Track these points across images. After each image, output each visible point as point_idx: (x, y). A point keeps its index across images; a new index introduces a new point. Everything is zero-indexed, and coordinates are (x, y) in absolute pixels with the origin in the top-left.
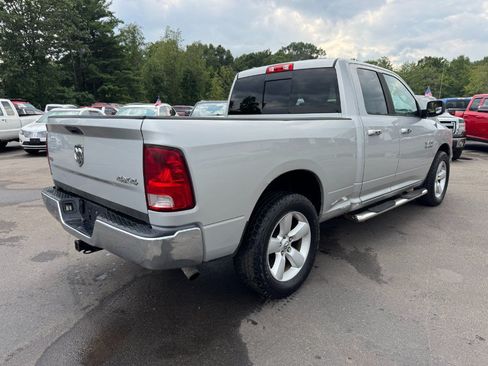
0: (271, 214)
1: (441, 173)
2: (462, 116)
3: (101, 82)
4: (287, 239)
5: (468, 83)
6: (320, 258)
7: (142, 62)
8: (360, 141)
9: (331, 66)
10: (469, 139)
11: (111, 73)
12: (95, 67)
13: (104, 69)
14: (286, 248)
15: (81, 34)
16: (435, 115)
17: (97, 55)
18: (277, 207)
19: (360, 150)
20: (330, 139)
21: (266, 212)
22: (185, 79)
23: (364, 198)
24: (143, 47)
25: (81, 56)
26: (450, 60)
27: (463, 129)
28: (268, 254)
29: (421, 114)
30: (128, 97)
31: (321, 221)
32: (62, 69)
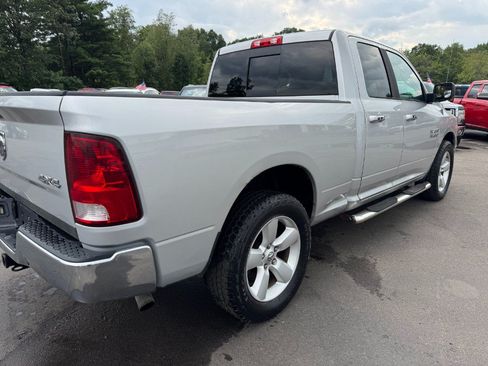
0: (250, 222)
1: (445, 164)
2: (460, 103)
3: (90, 66)
4: (271, 250)
5: (461, 71)
6: (312, 265)
7: (133, 46)
8: (360, 128)
9: (327, 38)
10: (468, 127)
11: (99, 57)
12: (83, 51)
13: (92, 52)
14: (271, 260)
15: (68, 16)
16: (443, 99)
17: (85, 38)
18: (258, 212)
19: (359, 139)
20: (323, 126)
21: (244, 218)
22: (176, 64)
23: (363, 196)
24: (133, 31)
25: (68, 40)
26: (444, 47)
27: (462, 117)
28: (247, 269)
29: (426, 99)
30: (118, 82)
31: (312, 224)
32: (49, 52)
